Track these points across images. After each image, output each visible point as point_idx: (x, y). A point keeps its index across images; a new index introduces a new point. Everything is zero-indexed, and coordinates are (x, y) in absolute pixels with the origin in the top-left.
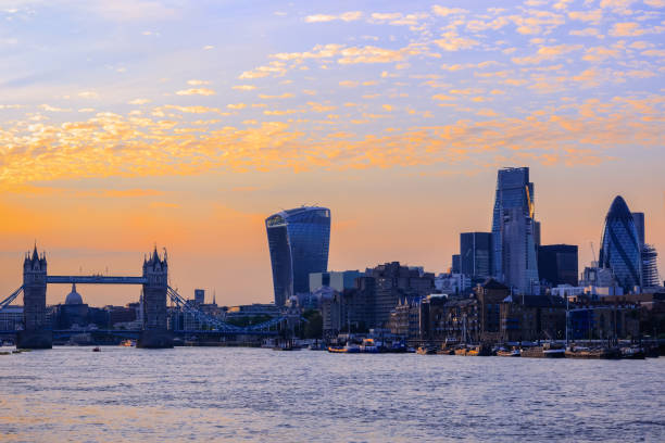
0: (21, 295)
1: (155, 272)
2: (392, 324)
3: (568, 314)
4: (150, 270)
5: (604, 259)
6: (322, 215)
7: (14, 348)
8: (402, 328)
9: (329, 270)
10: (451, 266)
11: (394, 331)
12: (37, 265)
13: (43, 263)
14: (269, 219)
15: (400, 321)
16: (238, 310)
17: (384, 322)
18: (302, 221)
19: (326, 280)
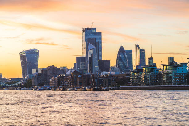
2: (51, 83)
3: (96, 80)
5: (118, 64)
6: (36, 51)
8: (53, 85)
9: (38, 68)
11: (51, 85)
14: (21, 53)
15: (52, 82)
16: (10, 79)
17: (49, 83)
18: (30, 53)
19: (37, 70)
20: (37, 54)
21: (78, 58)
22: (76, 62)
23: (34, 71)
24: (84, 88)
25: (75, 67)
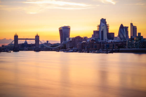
0: (14, 42)
1: (37, 37)
3: (105, 45)
4: (36, 37)
5: (119, 35)
6: (69, 27)
7: (13, 51)
8: (79, 48)
9: (70, 37)
10: (92, 36)
12: (16, 36)
13: (17, 36)
14: (59, 28)
15: (78, 46)
17: (76, 46)
19: (69, 39)
20: (69, 29)
21: (94, 32)
22: (93, 34)
23: (67, 39)
24: (97, 52)
25: (92, 37)
